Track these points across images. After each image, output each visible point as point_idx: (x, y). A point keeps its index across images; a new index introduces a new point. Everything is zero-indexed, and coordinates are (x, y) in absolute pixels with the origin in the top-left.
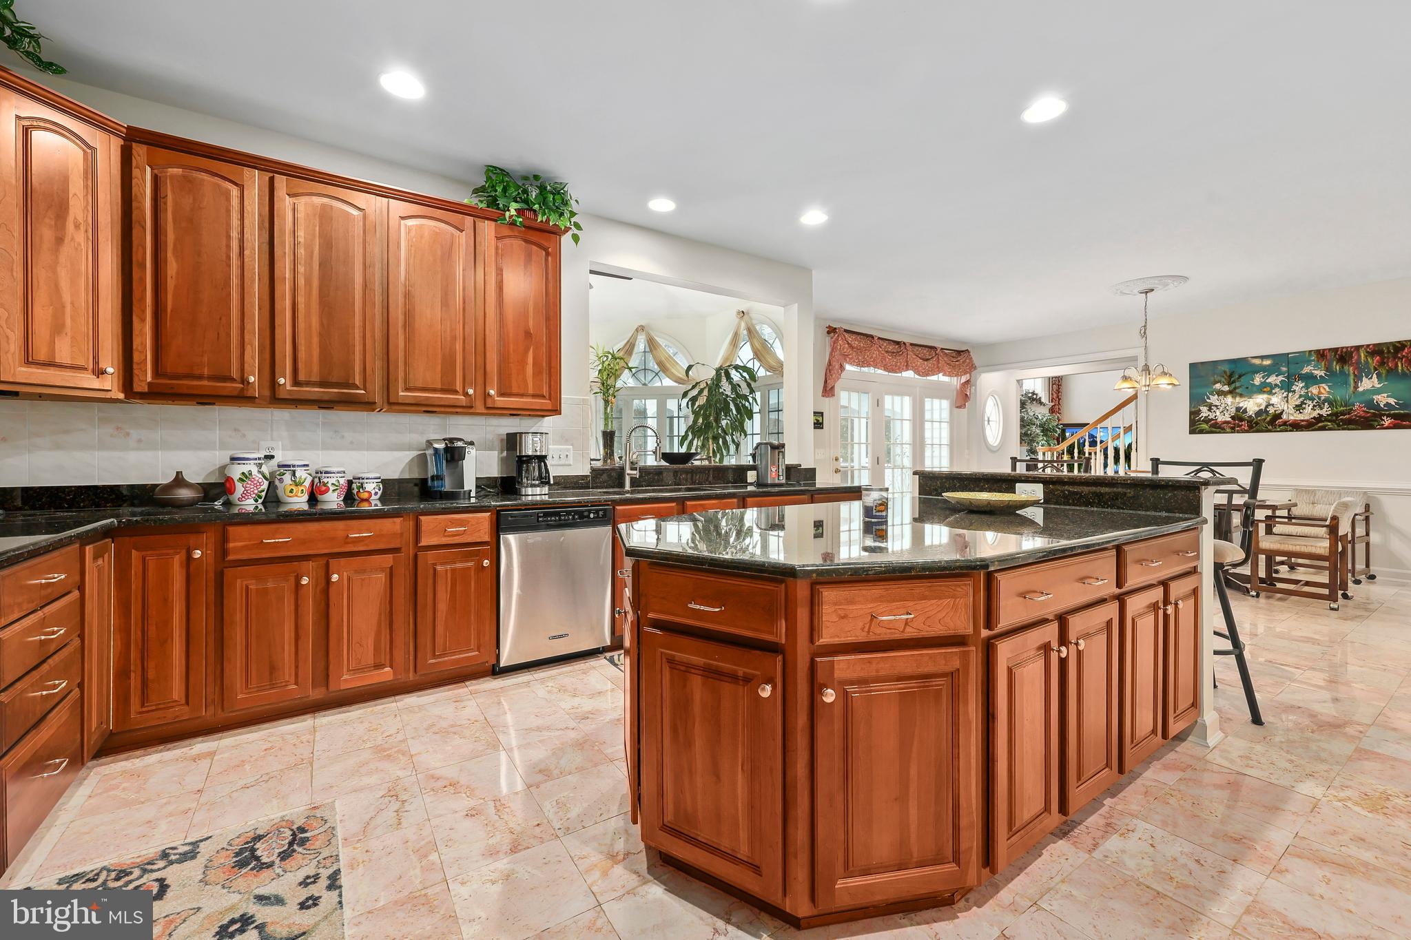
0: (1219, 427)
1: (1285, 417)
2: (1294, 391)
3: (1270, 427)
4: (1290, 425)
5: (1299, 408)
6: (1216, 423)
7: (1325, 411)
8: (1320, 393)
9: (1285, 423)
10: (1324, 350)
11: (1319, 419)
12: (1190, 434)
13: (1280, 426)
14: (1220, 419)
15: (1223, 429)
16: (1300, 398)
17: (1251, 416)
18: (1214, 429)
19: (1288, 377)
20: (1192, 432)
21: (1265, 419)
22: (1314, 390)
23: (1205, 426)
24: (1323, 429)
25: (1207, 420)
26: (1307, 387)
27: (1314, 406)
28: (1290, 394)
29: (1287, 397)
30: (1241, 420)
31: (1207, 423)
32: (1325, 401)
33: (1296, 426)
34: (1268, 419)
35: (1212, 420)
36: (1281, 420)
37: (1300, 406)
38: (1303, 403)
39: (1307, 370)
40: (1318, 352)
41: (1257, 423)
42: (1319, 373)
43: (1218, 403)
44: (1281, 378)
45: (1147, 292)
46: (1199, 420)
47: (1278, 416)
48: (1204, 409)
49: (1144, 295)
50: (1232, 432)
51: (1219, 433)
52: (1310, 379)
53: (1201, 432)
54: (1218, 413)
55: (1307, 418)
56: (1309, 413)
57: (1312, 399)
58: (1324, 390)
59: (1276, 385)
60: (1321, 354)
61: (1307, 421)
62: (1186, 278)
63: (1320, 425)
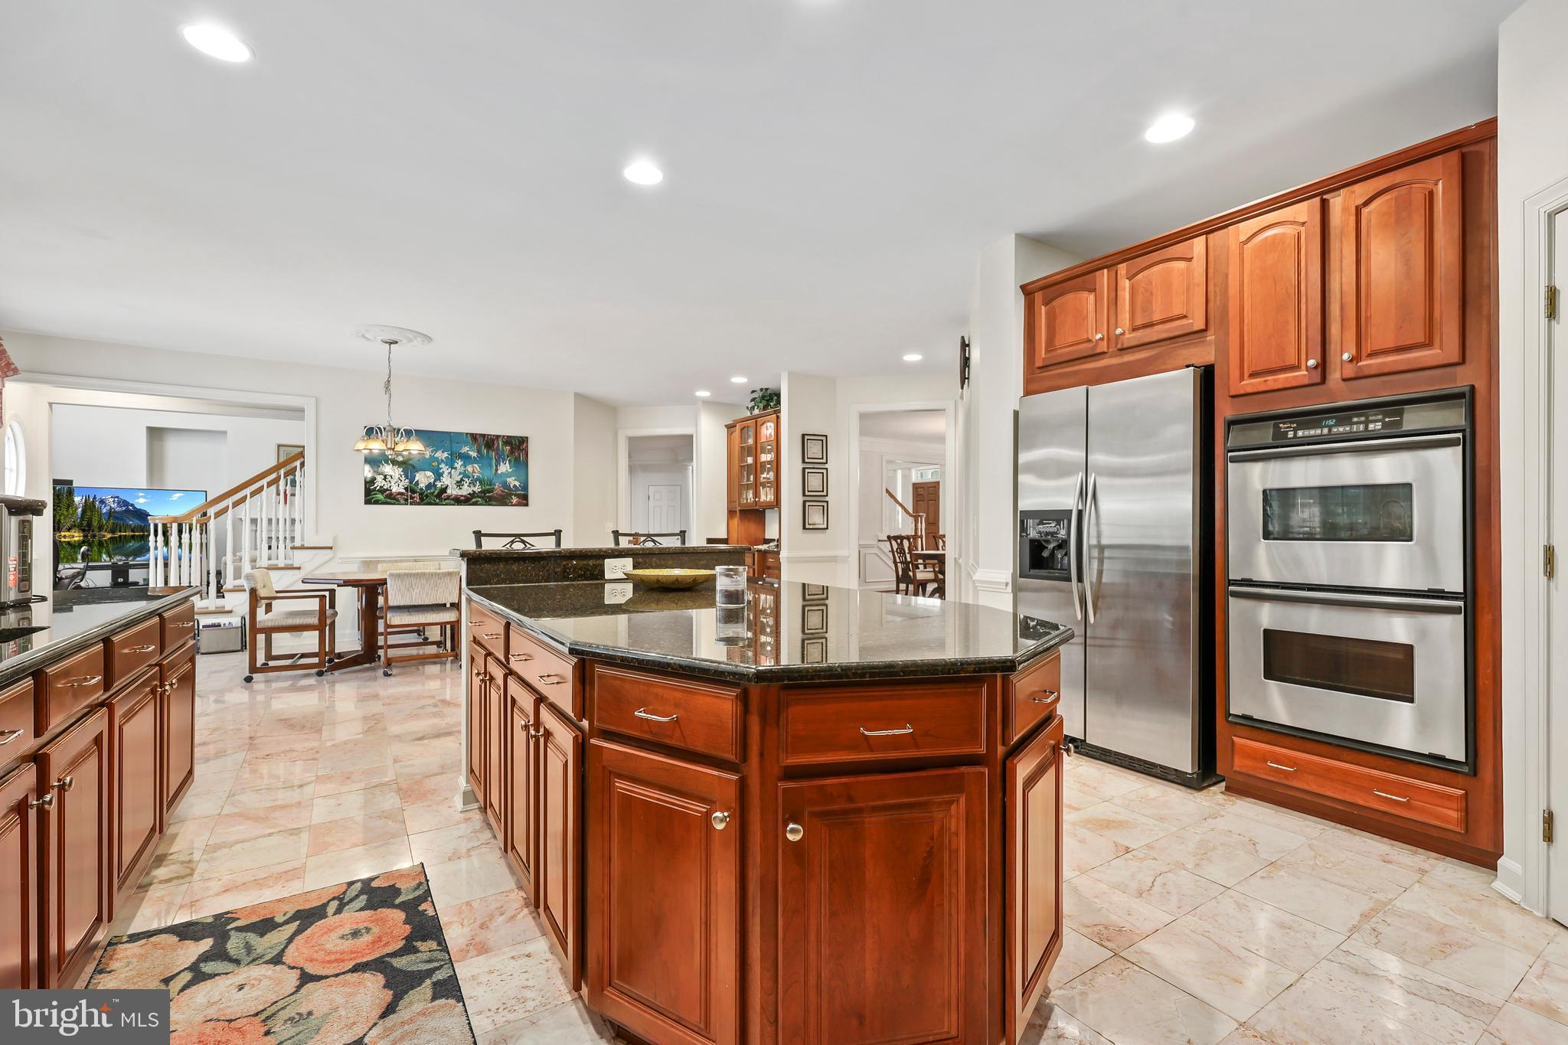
0: (394, 499)
1: (449, 491)
2: (456, 468)
3: (437, 501)
4: (453, 499)
5: (459, 484)
6: (391, 494)
7: (477, 489)
8: (474, 472)
9: (448, 498)
10: (476, 434)
11: (473, 495)
12: (365, 504)
13: (445, 500)
14: (395, 489)
15: (397, 500)
16: (460, 474)
17: (422, 489)
18: (389, 500)
19: (451, 455)
20: (368, 502)
21: (433, 493)
22: (470, 468)
23: (380, 496)
24: (475, 504)
25: (382, 491)
26: (464, 465)
27: (470, 483)
28: (453, 470)
29: (450, 473)
30: (413, 491)
31: (383, 494)
32: (477, 480)
33: (458, 501)
34: (436, 493)
35: (387, 490)
36: (445, 495)
37: (460, 482)
38: (462, 480)
39: (465, 449)
40: (472, 435)
41: (427, 496)
42: (474, 454)
43: (392, 473)
44: (446, 454)
45: (391, 343)
46: (374, 490)
47: (444, 490)
48: (380, 478)
49: (387, 345)
50: (406, 504)
51: (394, 504)
52: (466, 458)
53: (377, 502)
54: (393, 484)
55: (465, 493)
56: (466, 490)
57: (468, 477)
58: (475, 469)
59: (442, 461)
60: (474, 437)
61: (465, 496)
62: (429, 339)
63: (474, 500)
